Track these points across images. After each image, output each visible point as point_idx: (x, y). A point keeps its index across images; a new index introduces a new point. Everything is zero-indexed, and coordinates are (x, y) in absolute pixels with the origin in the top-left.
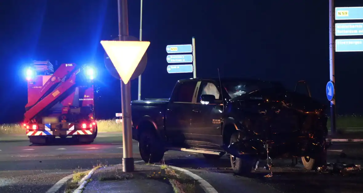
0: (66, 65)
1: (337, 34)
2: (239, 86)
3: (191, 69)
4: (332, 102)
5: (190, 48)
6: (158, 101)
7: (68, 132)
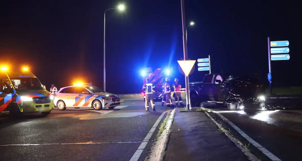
0: (158, 69)
1: (272, 52)
2: (230, 76)
3: (209, 69)
4: (270, 82)
5: (208, 60)
6: (197, 83)
7: (159, 96)
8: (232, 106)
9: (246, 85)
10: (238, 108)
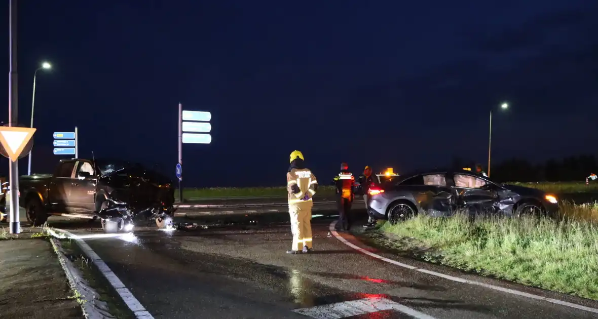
1: (184, 130)
2: (110, 166)
4: (180, 179)
5: (73, 135)
6: (44, 176)
8: (110, 224)
9: (139, 184)
10: (121, 229)
